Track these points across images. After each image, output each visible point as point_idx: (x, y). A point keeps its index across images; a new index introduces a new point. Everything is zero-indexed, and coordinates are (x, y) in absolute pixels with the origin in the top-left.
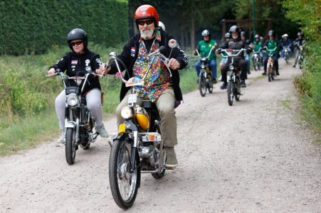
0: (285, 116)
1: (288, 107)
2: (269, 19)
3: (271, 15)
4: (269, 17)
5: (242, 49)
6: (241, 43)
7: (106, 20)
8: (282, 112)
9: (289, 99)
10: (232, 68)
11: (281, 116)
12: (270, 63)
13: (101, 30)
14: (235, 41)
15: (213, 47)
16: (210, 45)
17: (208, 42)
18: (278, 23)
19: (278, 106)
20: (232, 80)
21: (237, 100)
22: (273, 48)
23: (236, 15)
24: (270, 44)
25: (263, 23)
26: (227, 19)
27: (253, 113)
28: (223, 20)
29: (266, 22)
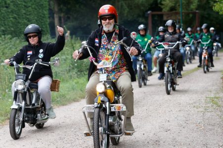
0: (213, 113)
1: (216, 104)
2: (197, 11)
3: (199, 7)
4: (197, 9)
5: (178, 42)
6: (176, 36)
7: (24, 11)
8: (210, 109)
9: (217, 96)
10: (169, 60)
11: (209, 114)
12: (205, 55)
13: (19, 23)
14: (170, 34)
15: (149, 41)
16: (146, 40)
17: (144, 36)
18: (207, 16)
19: (206, 103)
20: (169, 71)
21: (174, 89)
22: (207, 41)
23: (162, 7)
24: (204, 37)
25: (191, 15)
26: (152, 11)
27: (180, 111)
28: (149, 12)
29: (194, 14)
